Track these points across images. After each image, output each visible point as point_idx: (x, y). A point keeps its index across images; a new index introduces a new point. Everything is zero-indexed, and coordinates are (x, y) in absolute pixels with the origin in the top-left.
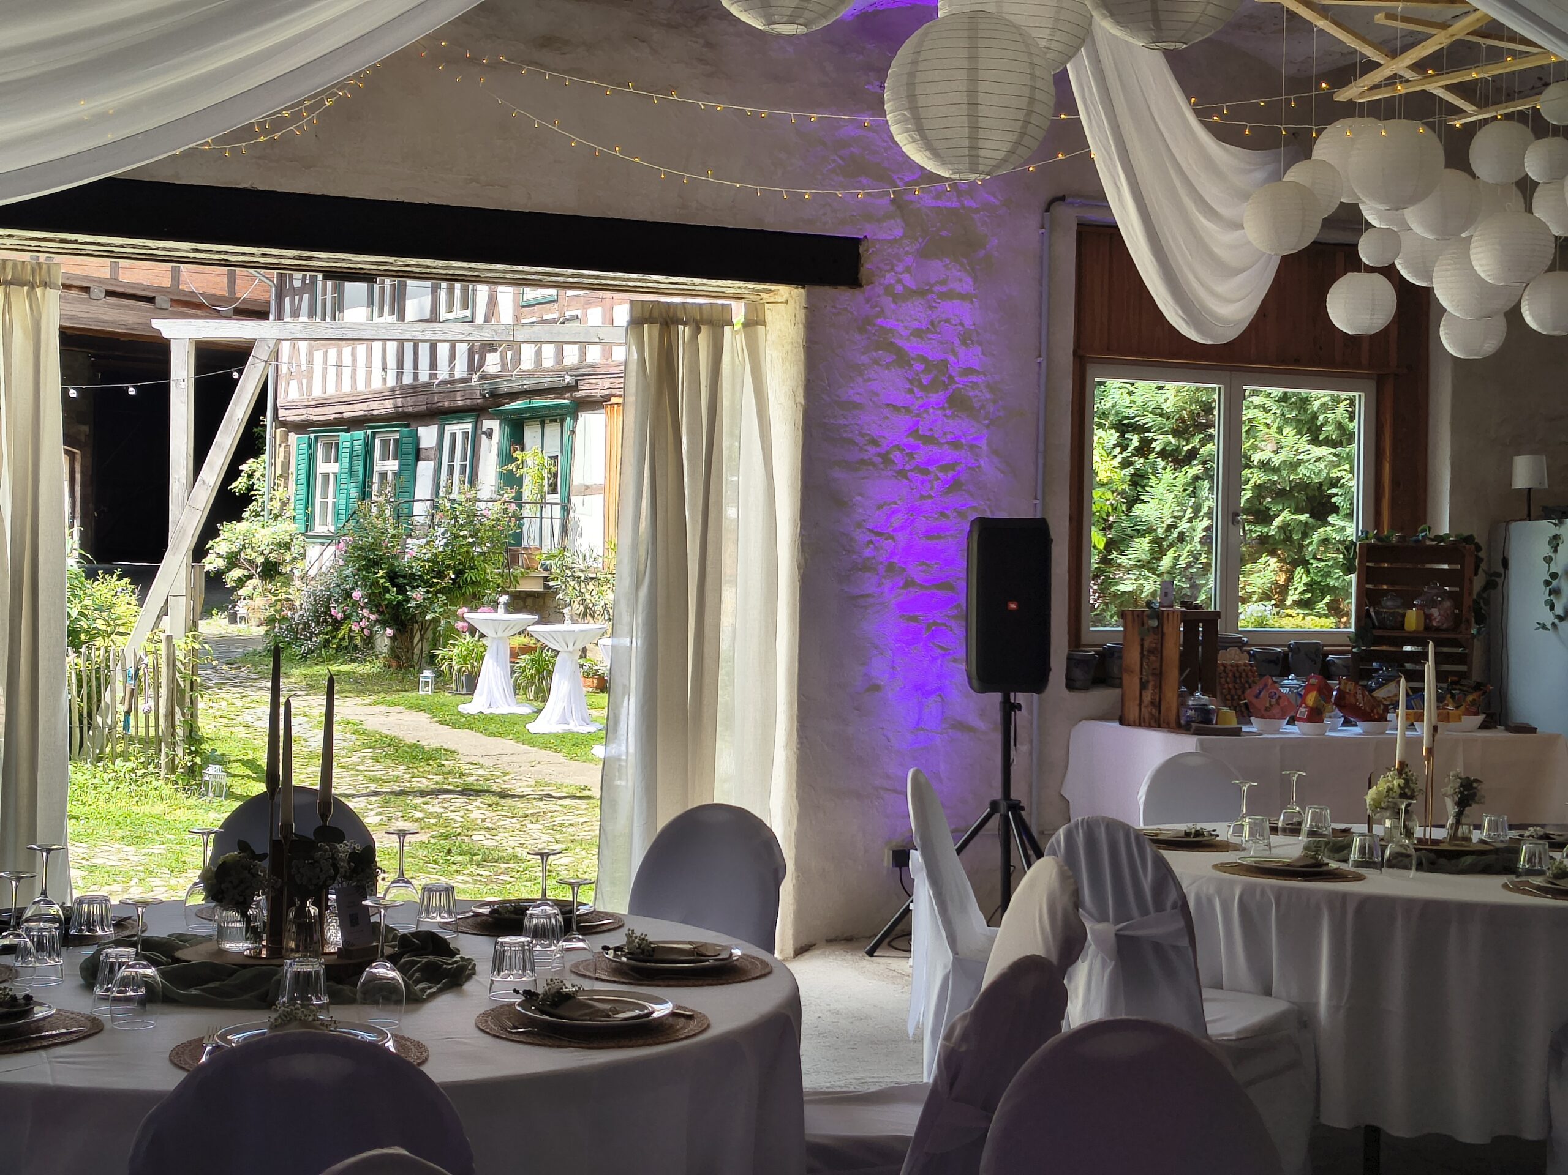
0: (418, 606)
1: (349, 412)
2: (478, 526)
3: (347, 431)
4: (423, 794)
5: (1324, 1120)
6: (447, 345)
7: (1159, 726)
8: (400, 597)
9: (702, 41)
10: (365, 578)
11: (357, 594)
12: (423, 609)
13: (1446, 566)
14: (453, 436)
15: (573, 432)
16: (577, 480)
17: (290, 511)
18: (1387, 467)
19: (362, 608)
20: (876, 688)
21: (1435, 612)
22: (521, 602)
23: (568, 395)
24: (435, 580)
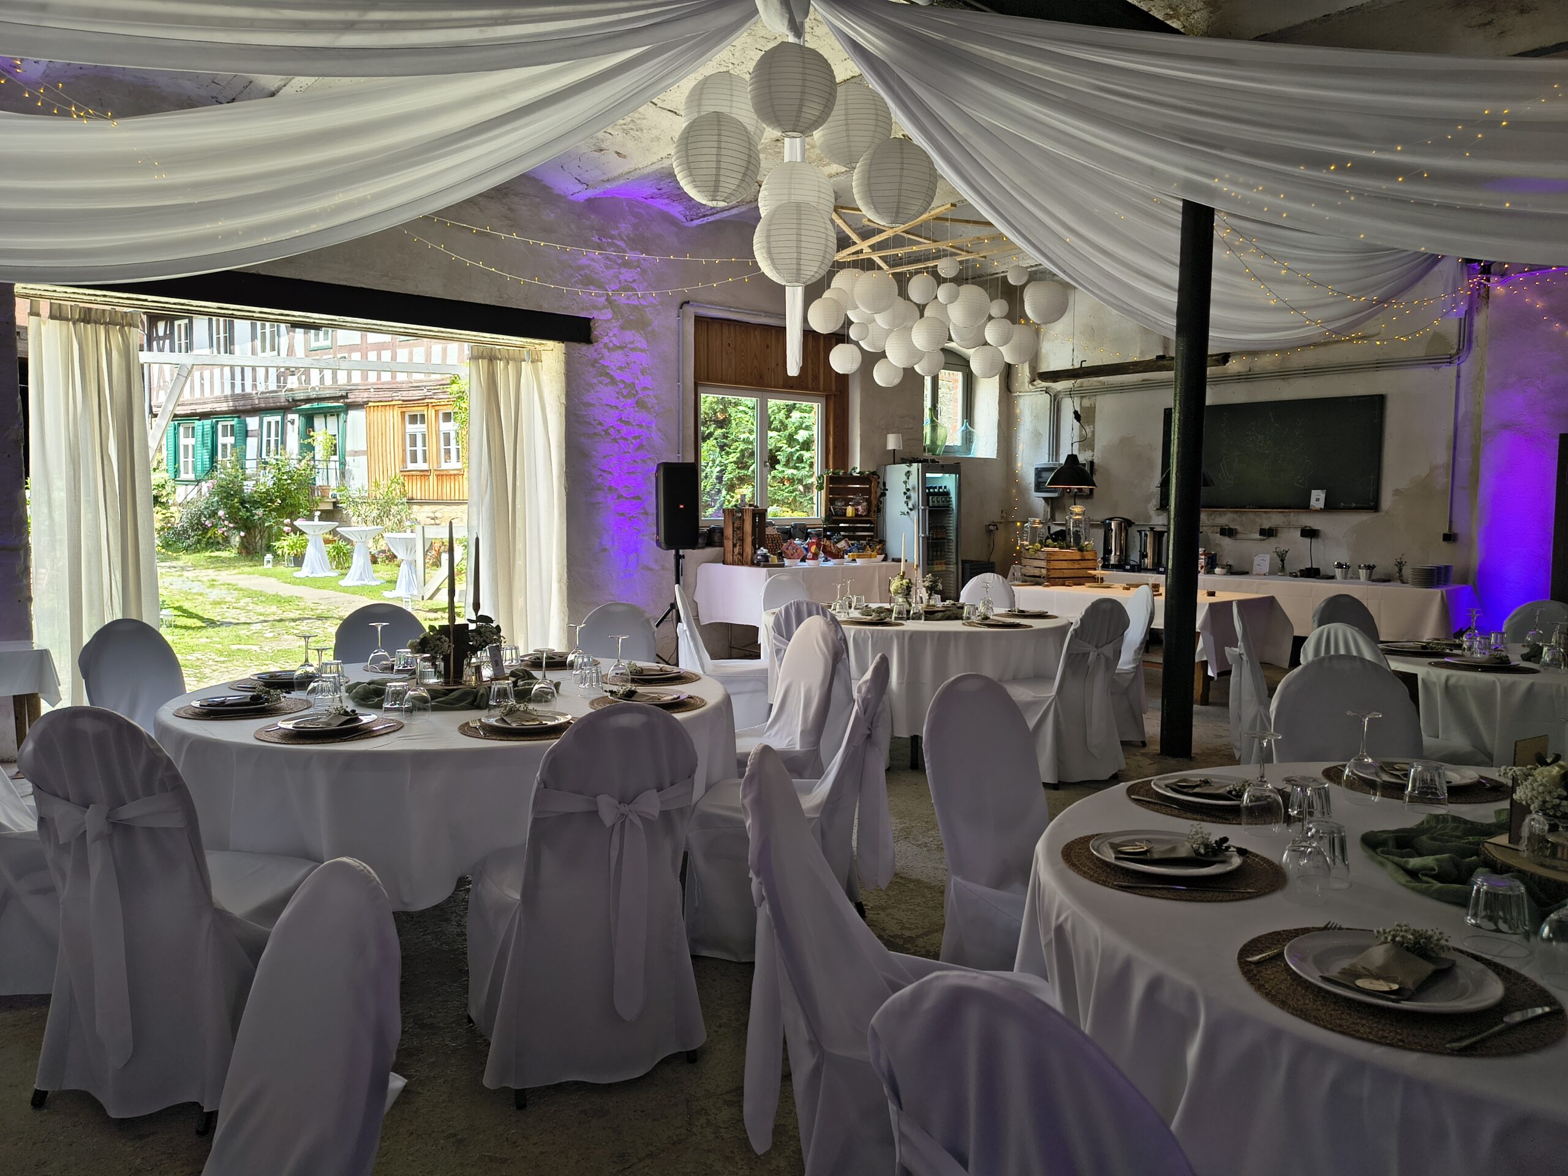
0: (260, 519)
1: (200, 409)
2: (293, 474)
3: (199, 420)
4: (294, 620)
5: (897, 735)
6: (263, 370)
7: (743, 565)
8: (248, 514)
9: (506, 207)
10: (225, 504)
11: (221, 513)
12: (262, 520)
13: (858, 486)
14: (269, 423)
15: (345, 421)
16: (349, 447)
17: (163, 466)
18: (831, 440)
19: (223, 521)
20: (605, 550)
21: (860, 507)
22: (327, 515)
23: (342, 401)
24: (269, 504)
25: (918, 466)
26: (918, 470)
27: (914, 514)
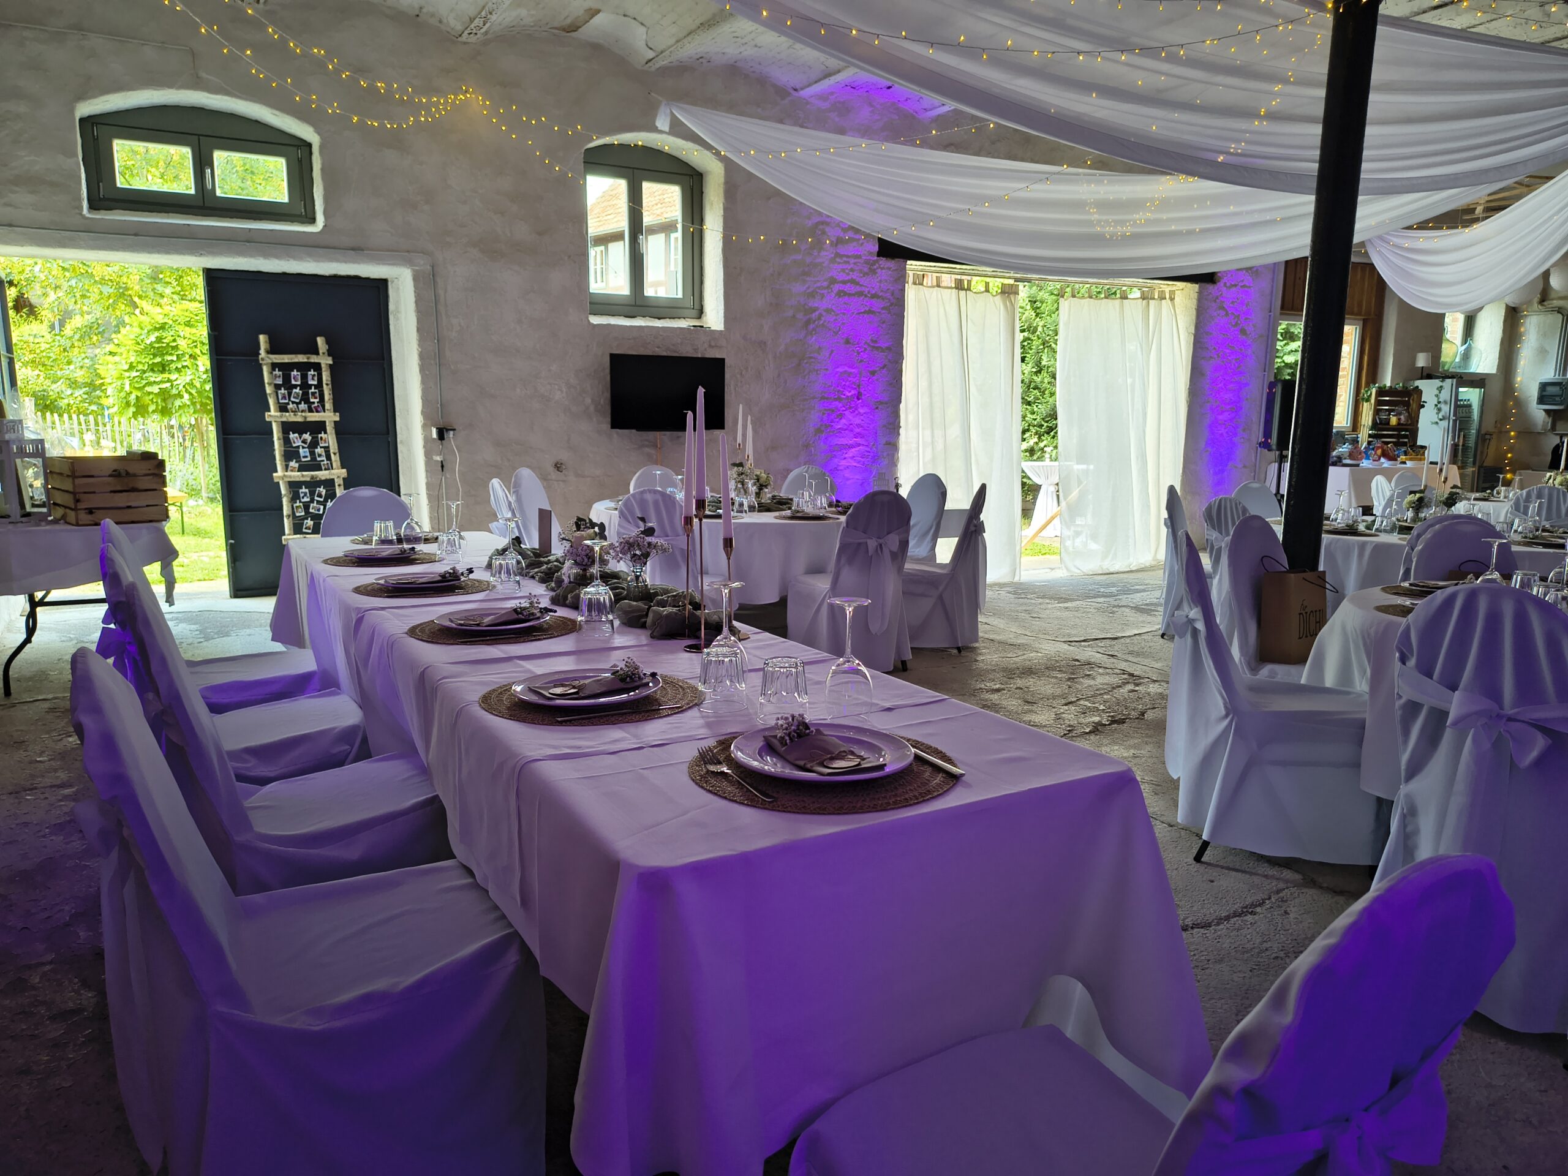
21: (1402, 417)
25: (1452, 382)
26: (1452, 385)
27: (1444, 423)
